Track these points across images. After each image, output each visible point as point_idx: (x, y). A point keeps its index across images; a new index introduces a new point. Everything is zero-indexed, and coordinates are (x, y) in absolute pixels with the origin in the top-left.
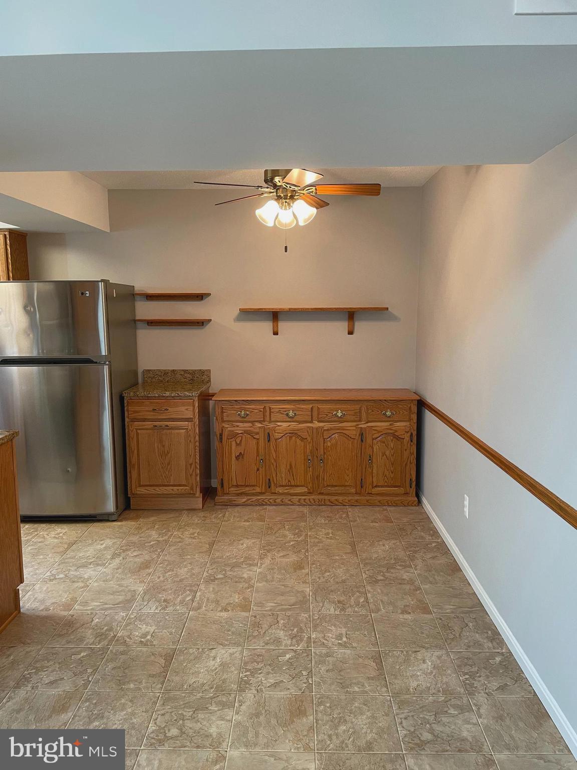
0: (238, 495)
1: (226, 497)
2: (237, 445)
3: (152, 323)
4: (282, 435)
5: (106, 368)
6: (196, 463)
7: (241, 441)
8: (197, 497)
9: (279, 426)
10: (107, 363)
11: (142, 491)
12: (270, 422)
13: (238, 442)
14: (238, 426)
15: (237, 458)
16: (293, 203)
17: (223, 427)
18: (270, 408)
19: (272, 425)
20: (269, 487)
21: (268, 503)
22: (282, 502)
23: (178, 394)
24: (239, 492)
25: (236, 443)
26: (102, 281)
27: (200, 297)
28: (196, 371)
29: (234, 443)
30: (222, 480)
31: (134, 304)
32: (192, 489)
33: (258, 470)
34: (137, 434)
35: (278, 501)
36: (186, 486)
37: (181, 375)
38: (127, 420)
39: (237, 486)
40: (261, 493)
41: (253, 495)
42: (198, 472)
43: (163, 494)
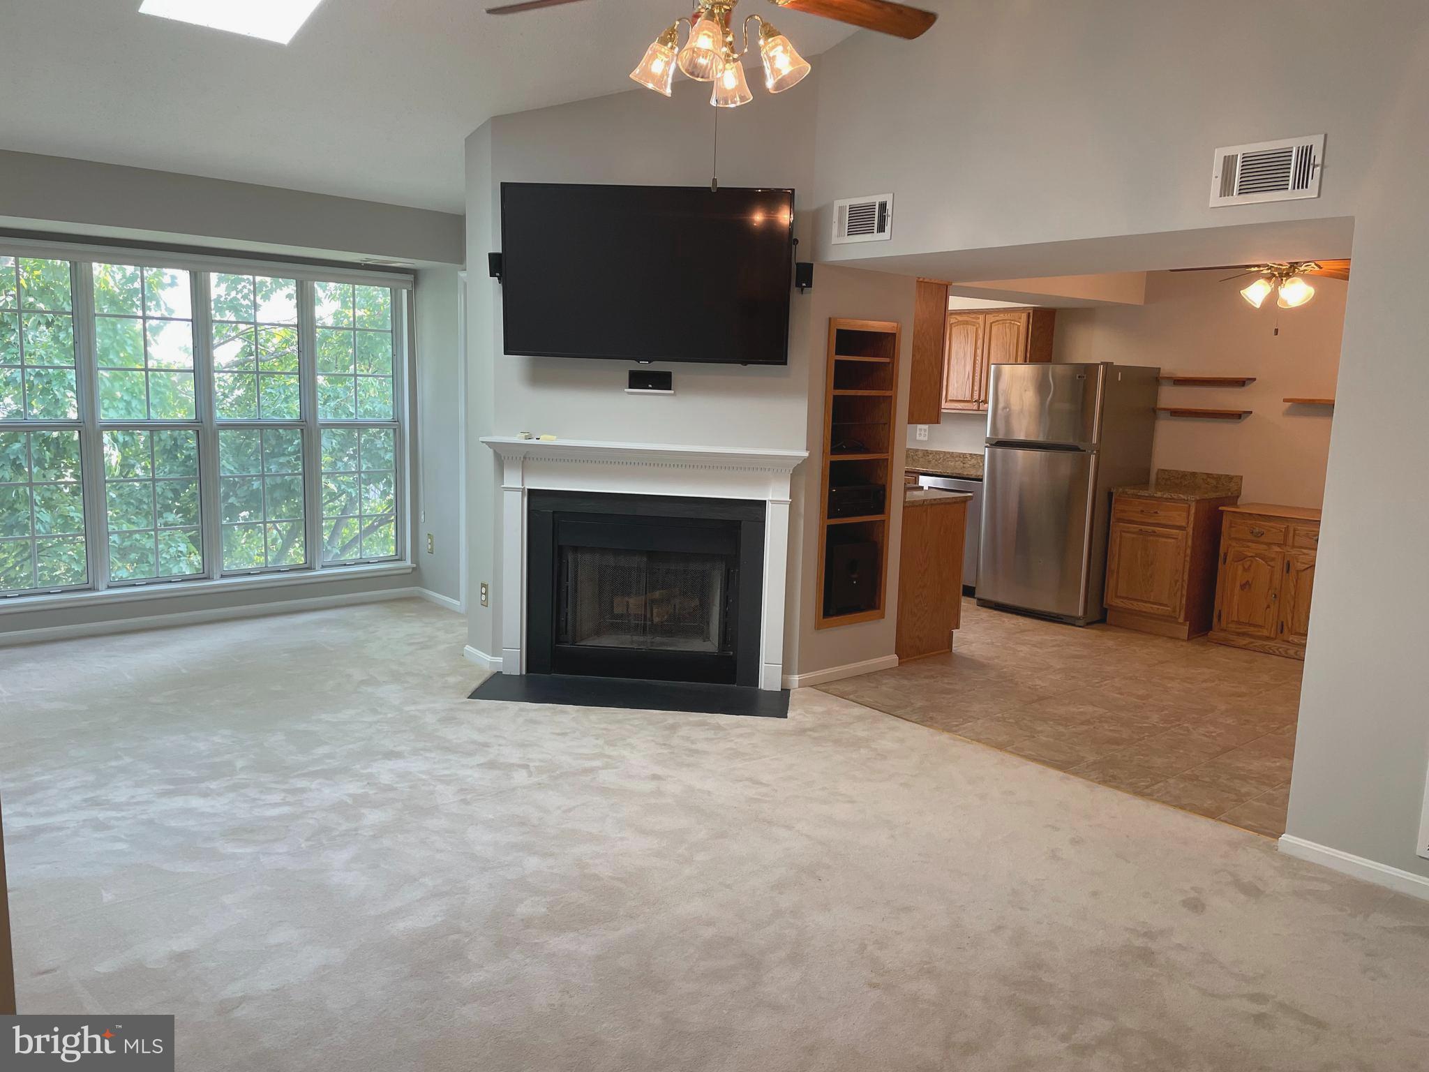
0: (1239, 634)
1: (1222, 634)
2: (1245, 570)
3: (1175, 412)
4: (1307, 566)
5: (1093, 458)
6: (1183, 581)
7: (1250, 566)
8: (1181, 624)
9: (1304, 554)
10: (1095, 452)
11: (1118, 602)
12: (1293, 547)
13: (1246, 567)
14: (1248, 547)
15: (1243, 587)
16: (1286, 280)
17: (1230, 545)
18: (1295, 530)
19: (1294, 552)
20: (1282, 632)
21: (1277, 652)
22: (1297, 655)
23: (1171, 496)
24: (1240, 631)
25: (1244, 567)
26: (1102, 363)
27: (1241, 383)
28: (1222, 475)
29: (1240, 567)
30: (1220, 611)
31: (1158, 388)
32: (1174, 611)
33: (1268, 607)
34: (1121, 537)
35: (1291, 652)
36: (1166, 605)
37: (1203, 479)
38: (1112, 519)
39: (1238, 623)
40: (1268, 638)
41: (1260, 638)
42: (1185, 592)
43: (1140, 611)
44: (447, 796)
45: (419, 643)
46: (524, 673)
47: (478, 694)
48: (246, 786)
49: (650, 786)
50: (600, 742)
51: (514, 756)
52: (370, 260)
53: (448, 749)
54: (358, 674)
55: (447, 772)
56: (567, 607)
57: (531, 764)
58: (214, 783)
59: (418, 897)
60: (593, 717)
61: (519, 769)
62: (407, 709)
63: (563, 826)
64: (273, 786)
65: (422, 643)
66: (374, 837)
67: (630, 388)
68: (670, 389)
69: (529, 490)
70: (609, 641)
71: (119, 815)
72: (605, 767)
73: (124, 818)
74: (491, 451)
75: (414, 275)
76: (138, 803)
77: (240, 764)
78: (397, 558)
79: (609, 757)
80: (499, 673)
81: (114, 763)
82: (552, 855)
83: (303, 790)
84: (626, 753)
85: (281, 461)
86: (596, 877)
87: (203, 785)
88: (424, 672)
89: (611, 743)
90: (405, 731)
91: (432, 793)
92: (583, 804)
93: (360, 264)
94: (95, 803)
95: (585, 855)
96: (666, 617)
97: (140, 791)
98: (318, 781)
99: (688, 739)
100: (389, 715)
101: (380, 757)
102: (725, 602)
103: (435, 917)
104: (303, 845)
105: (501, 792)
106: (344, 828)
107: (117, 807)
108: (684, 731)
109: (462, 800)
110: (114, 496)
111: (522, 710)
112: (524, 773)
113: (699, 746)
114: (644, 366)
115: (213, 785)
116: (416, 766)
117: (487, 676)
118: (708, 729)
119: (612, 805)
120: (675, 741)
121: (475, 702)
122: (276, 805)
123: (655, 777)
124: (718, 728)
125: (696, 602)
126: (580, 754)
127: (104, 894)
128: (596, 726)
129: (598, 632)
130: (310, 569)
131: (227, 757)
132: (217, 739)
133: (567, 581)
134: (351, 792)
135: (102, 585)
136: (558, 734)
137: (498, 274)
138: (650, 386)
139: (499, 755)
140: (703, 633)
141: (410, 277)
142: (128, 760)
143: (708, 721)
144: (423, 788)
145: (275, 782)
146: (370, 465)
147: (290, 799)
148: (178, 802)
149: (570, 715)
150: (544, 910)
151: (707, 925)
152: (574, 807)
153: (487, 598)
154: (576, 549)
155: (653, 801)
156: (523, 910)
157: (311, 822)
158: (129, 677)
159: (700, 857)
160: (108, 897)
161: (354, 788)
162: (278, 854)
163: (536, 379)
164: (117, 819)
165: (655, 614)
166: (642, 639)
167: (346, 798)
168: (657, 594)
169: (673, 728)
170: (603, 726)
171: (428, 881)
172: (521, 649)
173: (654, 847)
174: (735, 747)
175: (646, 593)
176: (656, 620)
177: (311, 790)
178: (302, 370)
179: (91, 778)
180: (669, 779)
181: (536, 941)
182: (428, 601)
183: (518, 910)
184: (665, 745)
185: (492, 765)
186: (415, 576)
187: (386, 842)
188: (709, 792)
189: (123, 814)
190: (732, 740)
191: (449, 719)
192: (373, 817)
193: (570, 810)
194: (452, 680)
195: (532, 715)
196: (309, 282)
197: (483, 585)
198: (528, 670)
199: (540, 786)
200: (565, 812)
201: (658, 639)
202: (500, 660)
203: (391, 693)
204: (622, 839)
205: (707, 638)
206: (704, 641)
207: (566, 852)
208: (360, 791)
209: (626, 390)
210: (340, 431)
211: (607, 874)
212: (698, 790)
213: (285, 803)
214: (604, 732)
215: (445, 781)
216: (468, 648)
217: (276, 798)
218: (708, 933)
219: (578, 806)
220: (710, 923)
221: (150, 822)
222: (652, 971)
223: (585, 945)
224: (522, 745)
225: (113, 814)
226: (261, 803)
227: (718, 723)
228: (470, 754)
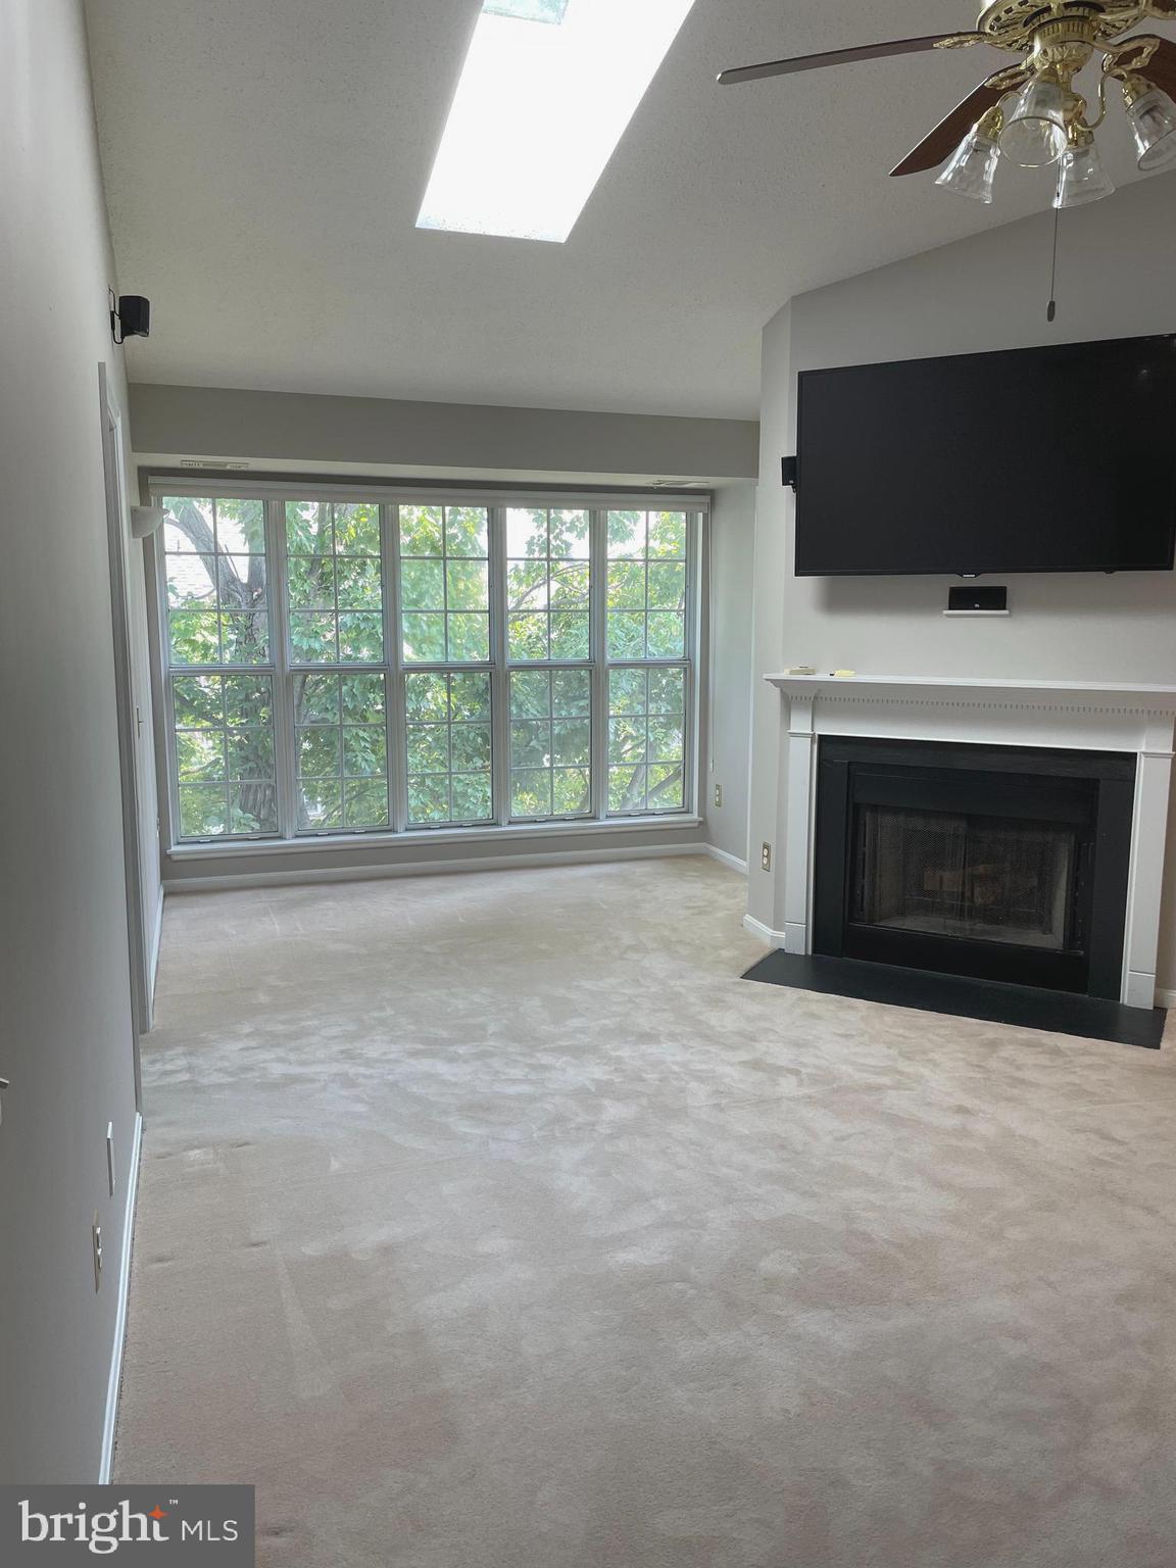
44: (699, 1096)
45: (694, 907)
46: (810, 953)
47: (753, 974)
48: (492, 1055)
49: (952, 1121)
50: (893, 1052)
51: (782, 1056)
52: (664, 482)
53: (708, 1036)
54: (627, 939)
55: (704, 1067)
56: (863, 878)
57: (804, 1070)
58: (464, 1048)
59: (646, 1224)
60: (888, 1019)
61: (789, 1075)
62: (672, 983)
63: (833, 1159)
64: (519, 1058)
65: (699, 907)
66: (611, 1137)
67: (950, 609)
68: (1004, 608)
69: (820, 736)
70: (915, 924)
71: (368, 1073)
72: (897, 1087)
73: (371, 1077)
74: (777, 690)
75: (710, 494)
76: (388, 1061)
77: (492, 1028)
78: (683, 810)
79: (901, 1073)
80: (781, 951)
81: (376, 1014)
82: (813, 1195)
83: (545, 1068)
84: (925, 1071)
85: (581, 704)
86: (867, 1238)
87: (452, 1048)
88: (698, 942)
89: (908, 1057)
90: (665, 1010)
91: (682, 1090)
92: (862, 1133)
93: (652, 488)
94: (349, 1056)
95: (857, 1203)
96: (992, 899)
97: (394, 1048)
98: (564, 1059)
99: (1011, 1062)
100: (653, 989)
101: (633, 1038)
102: (1074, 885)
103: (662, 1253)
104: (535, 1135)
105: (763, 1102)
106: (580, 1120)
107: (368, 1063)
108: (1007, 1051)
109: (715, 1105)
110: (430, 740)
111: (800, 999)
112: (793, 1079)
113: (1026, 1075)
114: (969, 580)
115: (461, 1050)
116: (669, 1053)
117: (767, 952)
118: (1042, 1053)
119: (899, 1139)
120: (993, 1063)
121: (748, 984)
122: (514, 1081)
123: (962, 1110)
124: (1056, 1052)
125: (1035, 882)
126: (864, 1065)
127: (333, 1162)
128: (891, 1030)
129: (902, 911)
130: (594, 818)
131: (482, 1019)
132: (477, 998)
133: (865, 846)
134: (596, 1077)
135: (401, 827)
136: (842, 1035)
137: (791, 482)
138: (977, 605)
139: (766, 1053)
140: (1043, 923)
141: (707, 499)
142: (390, 1012)
143: (1044, 1041)
144: (675, 1083)
145: (521, 1054)
146: (669, 708)
147: (533, 1076)
148: (424, 1065)
149: (860, 1011)
150: (793, 1270)
151: (1015, 1338)
152: (850, 1136)
153: (769, 861)
154: (875, 808)
155: (954, 1142)
156: (769, 1265)
157: (547, 1106)
158: (411, 922)
159: (1014, 1234)
160: (335, 1165)
161: (599, 1072)
162: (507, 1140)
163: (833, 604)
164: (365, 1076)
165: (976, 893)
166: (958, 924)
167: (588, 1083)
168: (981, 869)
169: (993, 1045)
170: (901, 1031)
171: (662, 1205)
172: (807, 924)
173: (950, 1208)
174: (1078, 1082)
175: (964, 868)
176: (979, 901)
177: (555, 1068)
178: (592, 609)
179: (352, 1027)
180: (981, 1114)
181: (779, 1312)
182: (715, 860)
183: (762, 1264)
184: (978, 1066)
185: (756, 1065)
186: (702, 831)
187: (623, 1145)
188: (1036, 1141)
189: (371, 1071)
190: (1074, 1072)
191: (715, 1001)
192: (613, 1111)
193: (843, 1139)
194: (725, 953)
195: (814, 1007)
196: (602, 512)
197: (766, 846)
198: (814, 951)
199: (810, 1101)
200: (837, 1139)
201: (979, 926)
202: (782, 935)
203: (658, 964)
204: (907, 1189)
205: (1048, 929)
206: (1045, 934)
207: (832, 1194)
208: (606, 1077)
209: (946, 612)
210: (640, 672)
211: (882, 1234)
212: (1020, 1136)
213: (526, 1081)
214: (901, 1039)
215: (700, 1078)
216: (748, 917)
217: (517, 1072)
218: (1015, 1350)
219: (855, 1134)
220: (1019, 1335)
221: (394, 1085)
222: (929, 1392)
223: (841, 1333)
224: (797, 1044)
225: (362, 1070)
226: (503, 1077)
227: (1056, 1046)
228: (733, 1048)
